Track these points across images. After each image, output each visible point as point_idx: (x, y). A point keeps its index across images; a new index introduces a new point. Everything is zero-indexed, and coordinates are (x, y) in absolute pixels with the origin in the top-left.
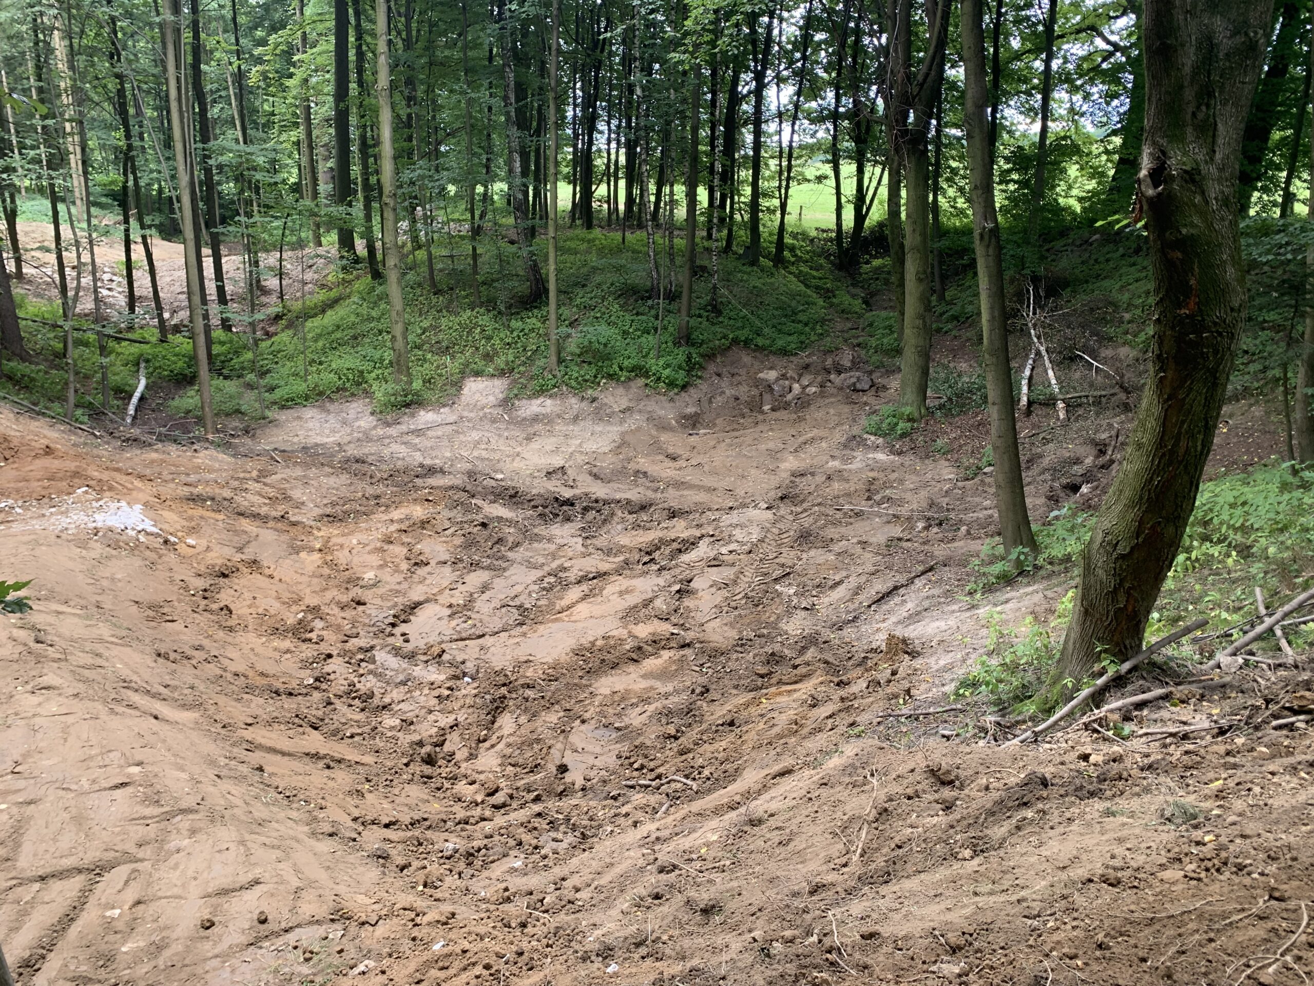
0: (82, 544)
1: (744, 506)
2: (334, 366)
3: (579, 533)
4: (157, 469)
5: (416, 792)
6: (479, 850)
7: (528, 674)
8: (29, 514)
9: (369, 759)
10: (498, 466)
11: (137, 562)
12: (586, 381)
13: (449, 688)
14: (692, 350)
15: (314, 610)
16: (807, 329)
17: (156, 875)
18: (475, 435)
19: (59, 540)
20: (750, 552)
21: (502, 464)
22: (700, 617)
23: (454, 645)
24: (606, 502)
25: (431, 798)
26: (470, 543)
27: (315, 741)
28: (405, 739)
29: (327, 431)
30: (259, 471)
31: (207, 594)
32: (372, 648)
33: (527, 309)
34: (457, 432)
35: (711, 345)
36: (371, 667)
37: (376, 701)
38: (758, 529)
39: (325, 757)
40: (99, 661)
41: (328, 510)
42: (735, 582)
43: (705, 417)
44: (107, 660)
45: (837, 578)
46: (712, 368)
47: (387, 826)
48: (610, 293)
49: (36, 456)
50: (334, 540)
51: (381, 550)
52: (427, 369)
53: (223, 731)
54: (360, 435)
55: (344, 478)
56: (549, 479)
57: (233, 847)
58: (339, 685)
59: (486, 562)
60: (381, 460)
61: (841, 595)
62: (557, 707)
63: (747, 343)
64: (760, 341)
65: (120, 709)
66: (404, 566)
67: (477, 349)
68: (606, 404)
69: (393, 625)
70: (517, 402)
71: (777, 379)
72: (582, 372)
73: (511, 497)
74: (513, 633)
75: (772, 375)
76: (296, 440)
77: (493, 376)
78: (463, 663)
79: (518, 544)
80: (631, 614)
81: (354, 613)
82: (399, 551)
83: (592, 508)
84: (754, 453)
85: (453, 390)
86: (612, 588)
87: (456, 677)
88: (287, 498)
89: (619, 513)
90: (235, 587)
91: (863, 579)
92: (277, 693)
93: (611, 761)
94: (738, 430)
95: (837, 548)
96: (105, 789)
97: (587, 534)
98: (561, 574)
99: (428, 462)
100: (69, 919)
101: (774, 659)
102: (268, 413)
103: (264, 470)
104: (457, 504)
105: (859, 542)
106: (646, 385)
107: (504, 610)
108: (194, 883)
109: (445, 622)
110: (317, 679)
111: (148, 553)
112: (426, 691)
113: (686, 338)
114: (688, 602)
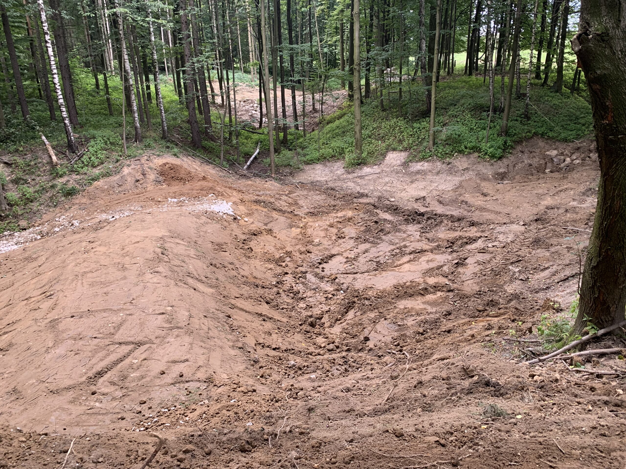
0: (198, 216)
1: (512, 223)
2: (332, 145)
3: (419, 230)
4: (248, 189)
5: (298, 337)
6: (304, 367)
7: (369, 293)
8: (190, 203)
9: (285, 320)
10: (393, 195)
11: (218, 226)
12: (447, 154)
13: (332, 294)
14: (508, 139)
15: (289, 254)
16: (583, 128)
17: (156, 350)
18: (387, 179)
19: (189, 215)
20: (504, 247)
21: (396, 194)
22: (464, 278)
23: (342, 276)
24: (440, 216)
25: (303, 341)
26: (368, 230)
27: (264, 309)
28: (305, 313)
29: (323, 175)
30: (289, 191)
31: (244, 242)
32: (306, 272)
33: (423, 118)
34: (379, 178)
35: (520, 136)
36: (304, 280)
37: (300, 295)
38: (513, 236)
39: (264, 315)
40: (183, 264)
41: (312, 210)
42: (489, 262)
43: (510, 174)
44: (187, 264)
45: (546, 266)
46: (519, 148)
47: (274, 349)
48: (467, 109)
49: (199, 180)
50: (309, 224)
51: (327, 230)
52: (372, 148)
53: (223, 299)
54: (336, 177)
55: (323, 197)
56: (416, 202)
57: (186, 344)
58: (286, 287)
59: (372, 240)
60: (342, 189)
61: (546, 275)
62: (376, 310)
63: (543, 135)
64: (551, 134)
65: (180, 284)
66: (334, 238)
67: (396, 137)
68: (455, 166)
69: (320, 263)
70: (410, 164)
71: (557, 155)
72: (445, 150)
73: (395, 210)
74: (371, 273)
75: (555, 153)
76: (309, 178)
77: (401, 151)
78: (342, 284)
79: (389, 233)
80: (429, 272)
81: (305, 256)
82: (334, 230)
83: (432, 218)
84: (529, 195)
85: (381, 158)
86: (424, 258)
87: (338, 290)
88: (296, 204)
89: (446, 222)
90: (258, 240)
91: (560, 267)
92: (257, 286)
93: (389, 339)
94: (527, 182)
95: (553, 249)
96: (156, 314)
97: (423, 231)
98: (403, 249)
99: (362, 191)
100: (121, 360)
101: (492, 303)
102: (300, 166)
103: (291, 191)
104: (368, 211)
105: (567, 247)
106: (479, 156)
107: (370, 262)
108: (167, 356)
109: (342, 265)
110: (278, 283)
111: (225, 223)
112: (321, 294)
113: (506, 132)
114: (460, 270)
